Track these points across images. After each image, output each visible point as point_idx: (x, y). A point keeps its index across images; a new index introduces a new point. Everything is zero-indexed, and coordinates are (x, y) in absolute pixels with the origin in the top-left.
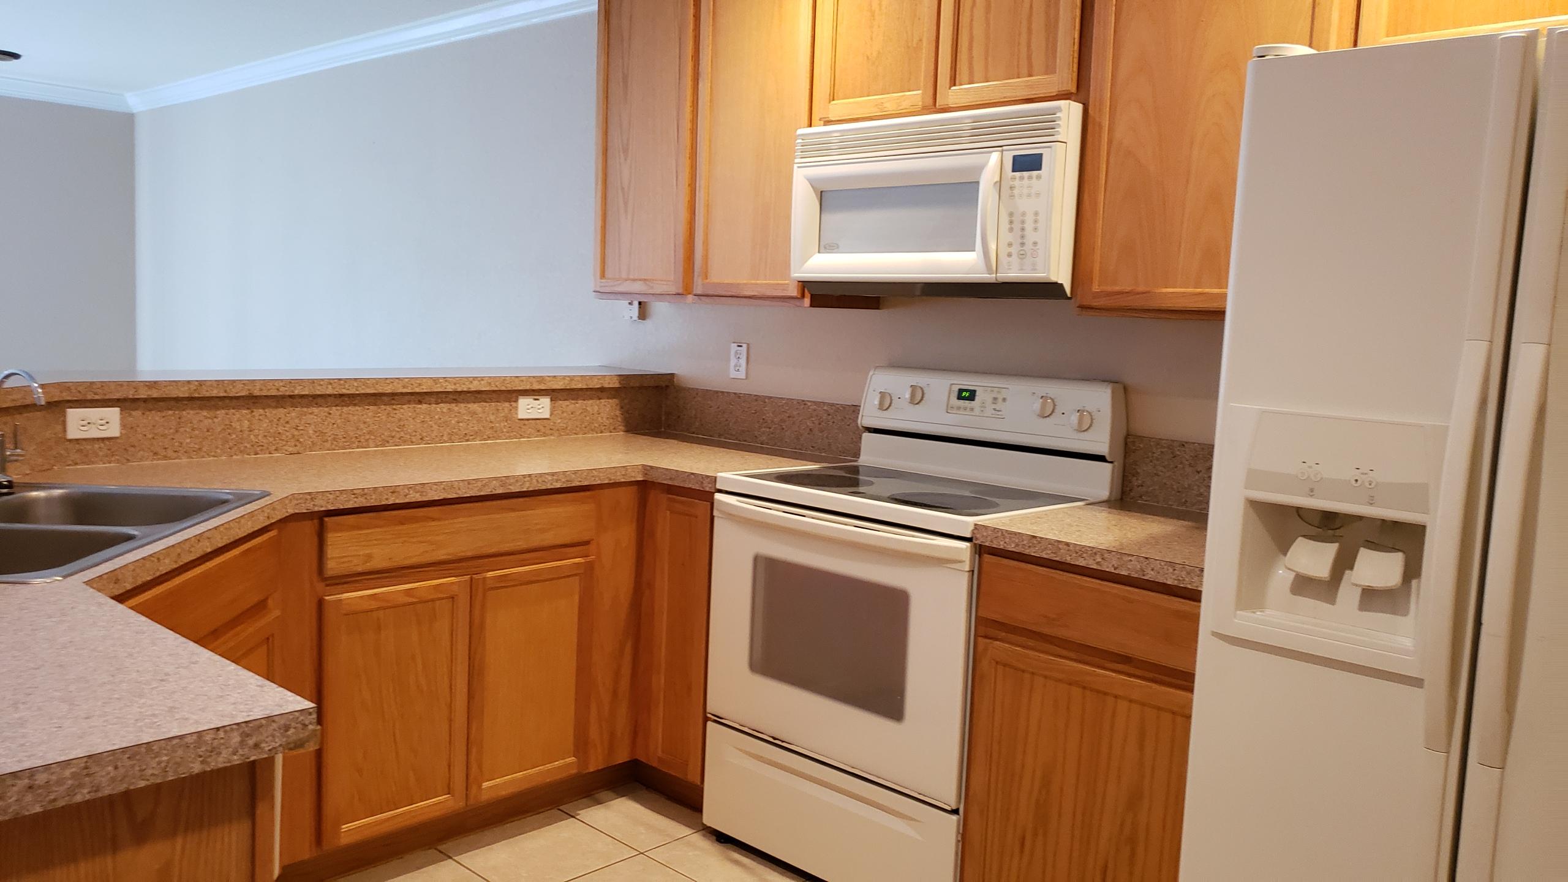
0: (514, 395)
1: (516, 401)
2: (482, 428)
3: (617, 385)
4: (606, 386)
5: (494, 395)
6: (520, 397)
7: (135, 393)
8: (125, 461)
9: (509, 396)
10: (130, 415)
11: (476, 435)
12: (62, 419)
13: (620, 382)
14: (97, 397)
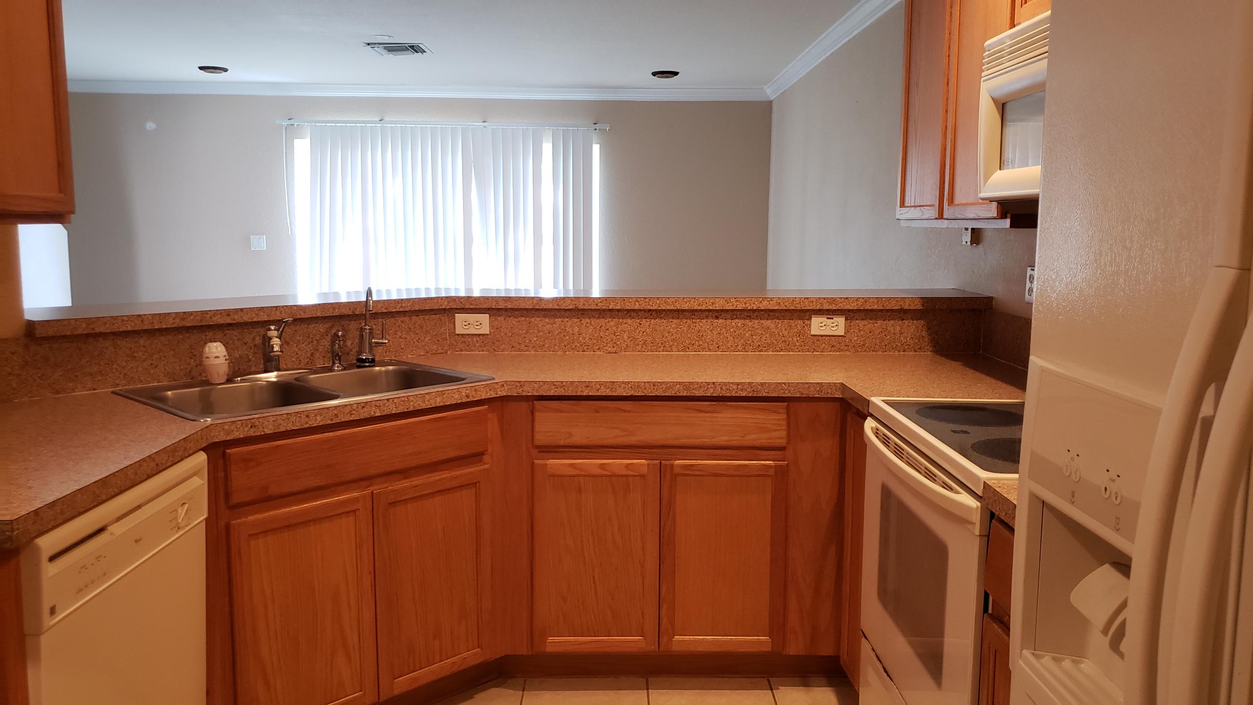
0: (807, 314)
1: (810, 319)
2: (774, 341)
3: (920, 307)
4: (906, 307)
5: (787, 314)
6: (813, 316)
7: (497, 305)
8: (493, 350)
9: (802, 315)
10: (496, 320)
11: (769, 346)
12: (453, 320)
13: (923, 305)
14: (472, 307)
